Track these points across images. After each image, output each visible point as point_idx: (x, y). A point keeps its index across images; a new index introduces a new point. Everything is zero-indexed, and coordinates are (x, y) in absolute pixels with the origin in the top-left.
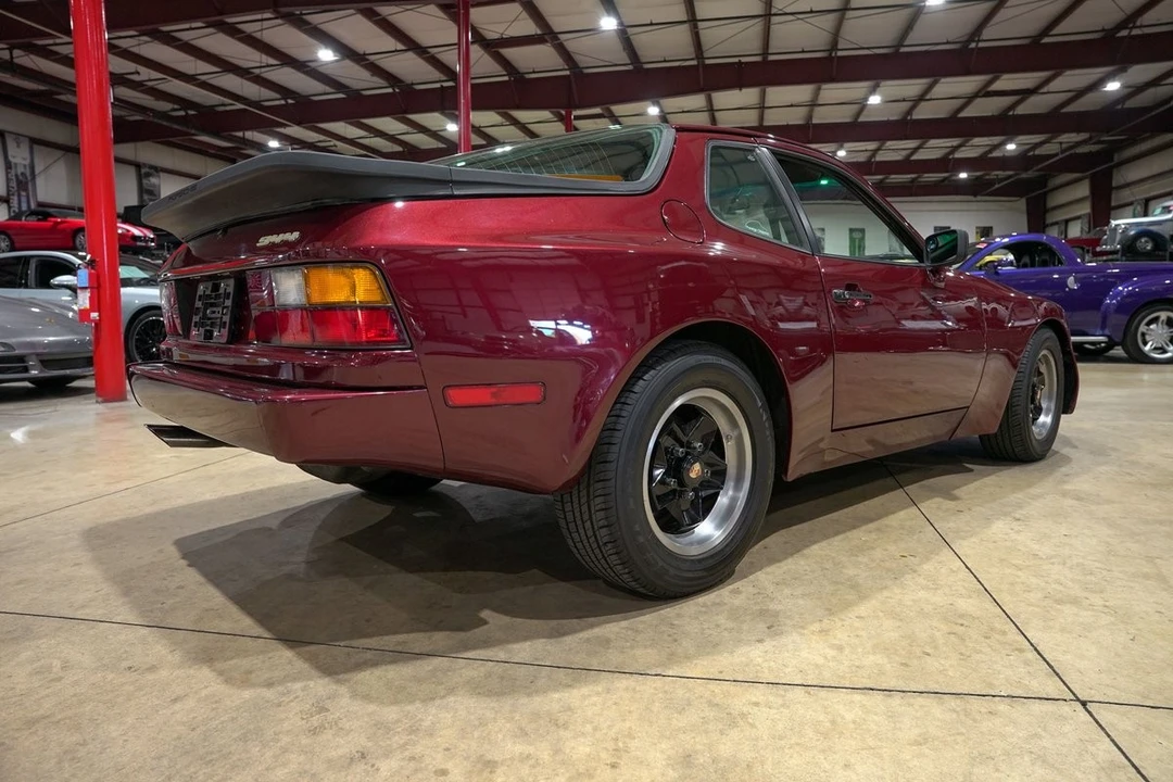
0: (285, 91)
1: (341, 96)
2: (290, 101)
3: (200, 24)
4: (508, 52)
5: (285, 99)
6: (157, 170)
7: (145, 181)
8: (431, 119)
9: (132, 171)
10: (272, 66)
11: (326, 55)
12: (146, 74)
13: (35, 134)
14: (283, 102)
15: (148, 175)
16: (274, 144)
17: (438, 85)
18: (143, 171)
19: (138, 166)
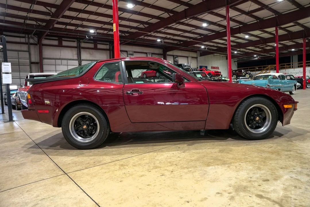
0: (200, 35)
1: (214, 33)
2: (202, 37)
3: (174, 24)
4: (255, 14)
5: (200, 36)
6: (178, 56)
7: (175, 59)
8: (241, 35)
9: (172, 57)
10: (194, 30)
11: (205, 25)
12: (168, 36)
13: (153, 52)
14: (200, 37)
15: (176, 58)
16: (203, 47)
17: (238, 26)
18: (174, 57)
19: (173, 56)
